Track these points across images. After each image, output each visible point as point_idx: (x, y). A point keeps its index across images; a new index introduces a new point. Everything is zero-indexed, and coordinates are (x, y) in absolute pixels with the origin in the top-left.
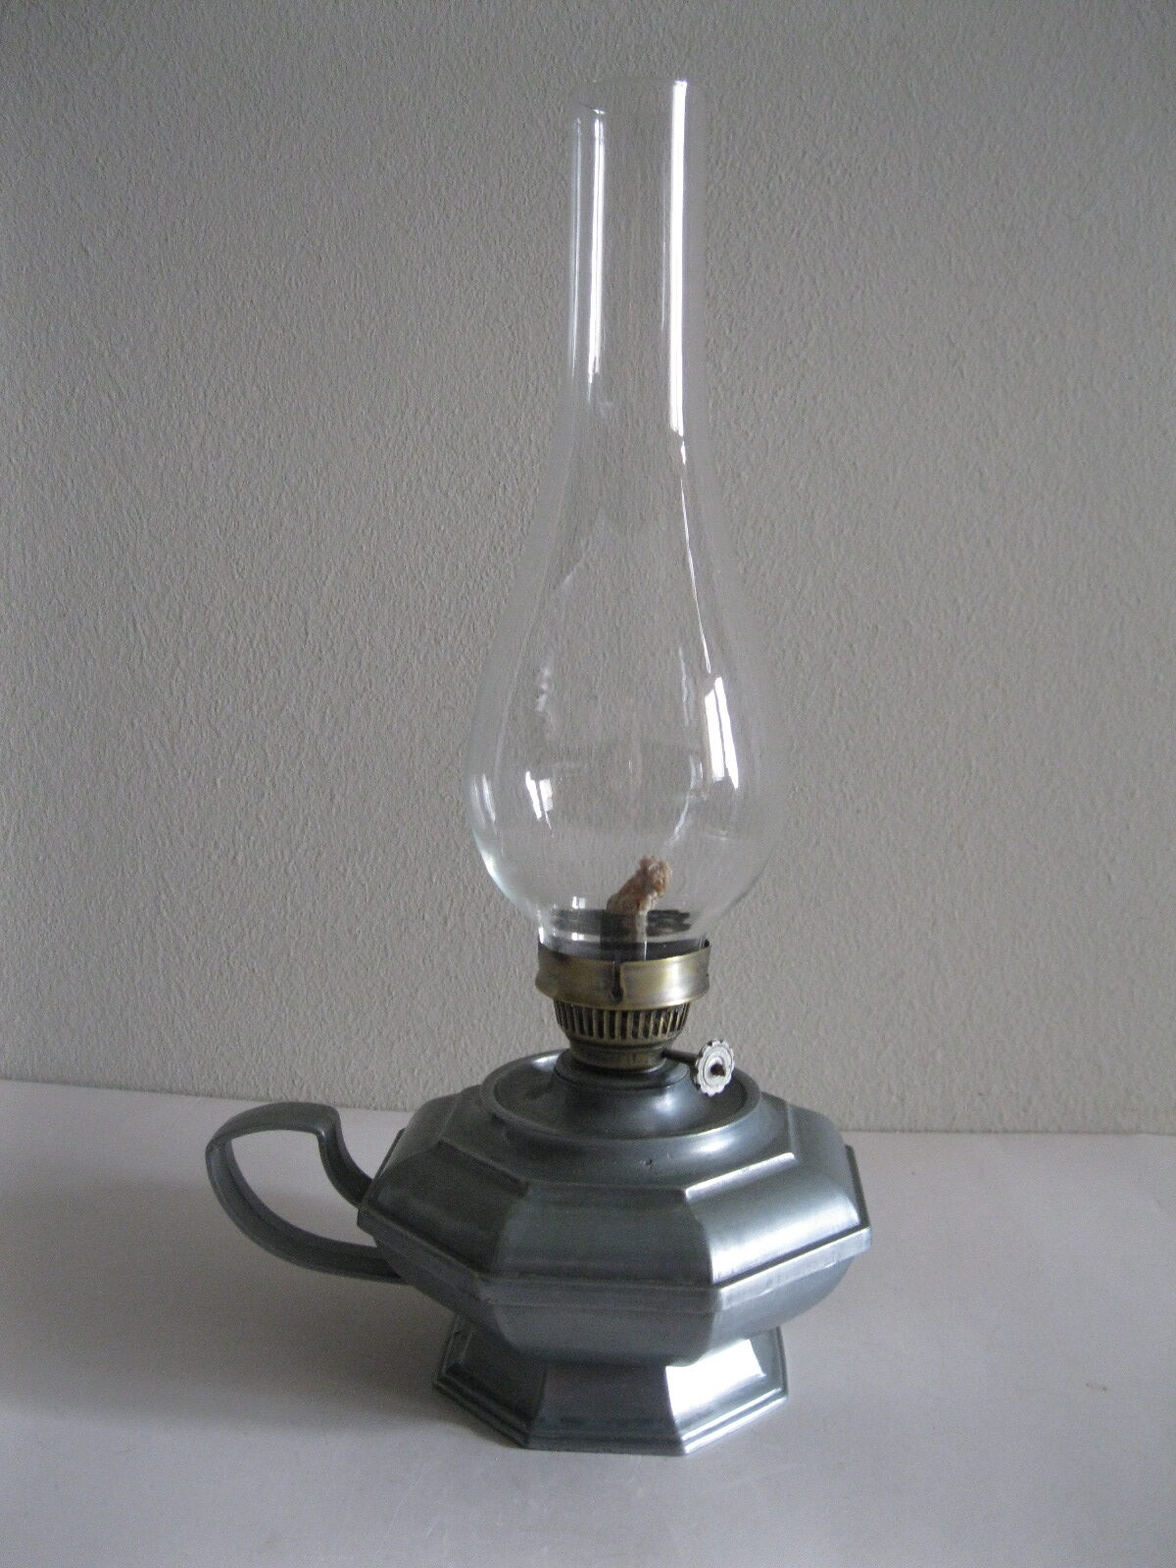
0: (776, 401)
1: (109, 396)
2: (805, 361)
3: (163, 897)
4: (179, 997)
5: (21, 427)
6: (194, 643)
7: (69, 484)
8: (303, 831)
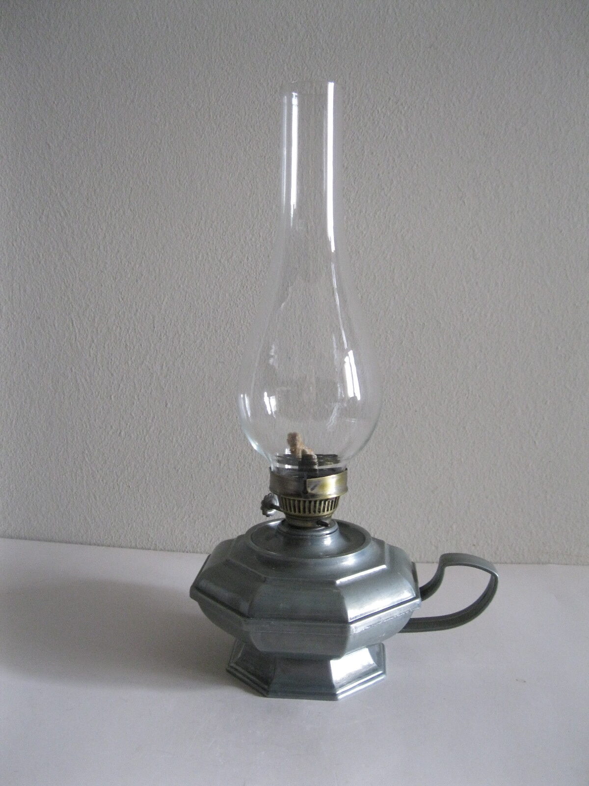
0: (377, 217)
1: (60, 214)
2: (390, 198)
3: (87, 452)
4: (93, 499)
5: (18, 229)
6: (101, 331)
7: (41, 256)
8: (152, 421)
